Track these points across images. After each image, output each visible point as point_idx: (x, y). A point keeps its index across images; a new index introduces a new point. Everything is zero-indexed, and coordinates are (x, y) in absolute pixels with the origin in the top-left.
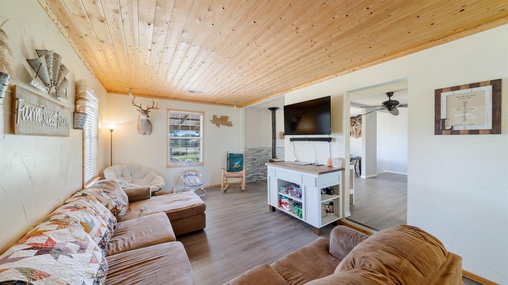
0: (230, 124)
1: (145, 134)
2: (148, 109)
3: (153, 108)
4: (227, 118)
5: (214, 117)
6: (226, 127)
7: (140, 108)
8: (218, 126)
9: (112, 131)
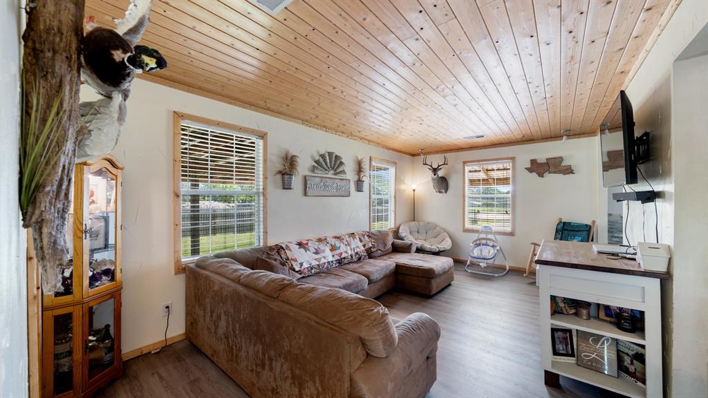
0: (569, 171)
1: (440, 192)
2: (439, 166)
3: (444, 164)
4: (561, 159)
5: (533, 162)
6: (560, 176)
7: (431, 166)
8: (541, 175)
9: (414, 191)
